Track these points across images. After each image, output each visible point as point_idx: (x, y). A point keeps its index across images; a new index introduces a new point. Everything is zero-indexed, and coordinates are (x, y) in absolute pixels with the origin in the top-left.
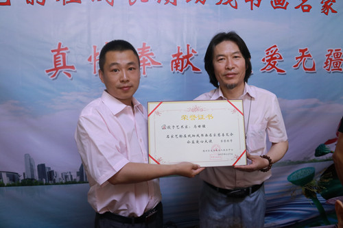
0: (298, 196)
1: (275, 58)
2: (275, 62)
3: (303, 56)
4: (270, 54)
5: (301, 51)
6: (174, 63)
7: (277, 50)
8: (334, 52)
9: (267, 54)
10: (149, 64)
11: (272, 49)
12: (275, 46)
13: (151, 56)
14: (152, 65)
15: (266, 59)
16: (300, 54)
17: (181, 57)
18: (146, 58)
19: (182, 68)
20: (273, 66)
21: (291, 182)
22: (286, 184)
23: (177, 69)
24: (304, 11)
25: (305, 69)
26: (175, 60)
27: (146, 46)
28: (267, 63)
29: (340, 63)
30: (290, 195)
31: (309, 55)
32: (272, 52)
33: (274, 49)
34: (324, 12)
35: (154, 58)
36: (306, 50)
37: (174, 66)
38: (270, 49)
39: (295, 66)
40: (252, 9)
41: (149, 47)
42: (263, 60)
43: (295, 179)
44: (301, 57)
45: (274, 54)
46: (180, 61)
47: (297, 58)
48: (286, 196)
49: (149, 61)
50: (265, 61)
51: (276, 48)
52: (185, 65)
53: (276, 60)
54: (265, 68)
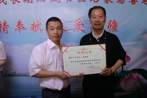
1: (80, 25)
2: (80, 27)
4: (77, 23)
6: (32, 28)
7: (81, 21)
8: (112, 21)
9: (76, 23)
10: (21, 29)
11: (78, 21)
12: (79, 19)
13: (22, 25)
14: (23, 29)
15: (75, 25)
17: (35, 25)
18: (20, 26)
19: (35, 30)
20: (79, 29)
23: (33, 31)
26: (32, 27)
27: (20, 21)
28: (76, 27)
29: (116, 27)
32: (78, 22)
33: (79, 21)
34: (106, 2)
35: (24, 26)
37: (32, 29)
38: (77, 20)
39: (90, 28)
40: (67, 3)
41: (21, 22)
42: (74, 26)
46: (34, 27)
49: (21, 27)
50: (75, 26)
51: (80, 20)
52: (36, 29)
53: (81, 26)
54: (74, 30)
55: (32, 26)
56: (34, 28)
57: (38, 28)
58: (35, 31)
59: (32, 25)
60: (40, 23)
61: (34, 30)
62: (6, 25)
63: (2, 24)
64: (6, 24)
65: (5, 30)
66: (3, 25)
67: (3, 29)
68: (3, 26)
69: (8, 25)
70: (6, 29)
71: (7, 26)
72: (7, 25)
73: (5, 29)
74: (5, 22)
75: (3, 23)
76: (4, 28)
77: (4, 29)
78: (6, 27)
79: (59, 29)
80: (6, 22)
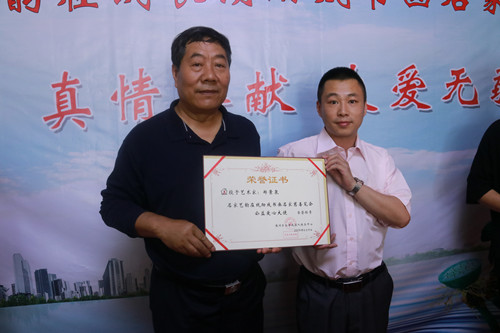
0: (456, 305)
1: (414, 86)
2: (413, 93)
3: (458, 81)
4: (405, 79)
5: (453, 73)
6: (251, 99)
7: (416, 72)
9: (401, 79)
11: (407, 73)
12: (413, 67)
15: (399, 88)
16: (453, 79)
17: (262, 88)
19: (265, 107)
20: (411, 99)
21: (444, 283)
22: (437, 286)
23: (256, 109)
24: (457, 9)
25: (462, 102)
26: (253, 95)
28: (402, 95)
30: (443, 304)
31: (467, 80)
32: (407, 76)
33: (411, 71)
34: (488, 9)
36: (462, 71)
37: (251, 103)
38: (404, 72)
39: (445, 98)
40: (373, 8)
42: (395, 89)
43: (451, 278)
44: (455, 83)
45: (412, 79)
46: (261, 95)
47: (448, 85)
48: (436, 305)
50: (398, 92)
51: (414, 70)
52: (268, 101)
53: (415, 89)
54: (398, 103)
55: (253, 91)
56: (261, 101)
57: (274, 97)
58: (263, 110)
59: (250, 88)
60: (281, 79)
61: (260, 107)
62: (145, 89)
63: (132, 88)
64: (147, 86)
65: (143, 110)
66: (135, 89)
67: (132, 105)
68: (134, 93)
69: (155, 91)
70: (146, 107)
71: (152, 95)
72: (150, 88)
73: (142, 104)
74: (144, 76)
75: (134, 84)
76: (136, 101)
77: (137, 104)
78: (149, 99)
79: (352, 102)
80: (148, 79)
